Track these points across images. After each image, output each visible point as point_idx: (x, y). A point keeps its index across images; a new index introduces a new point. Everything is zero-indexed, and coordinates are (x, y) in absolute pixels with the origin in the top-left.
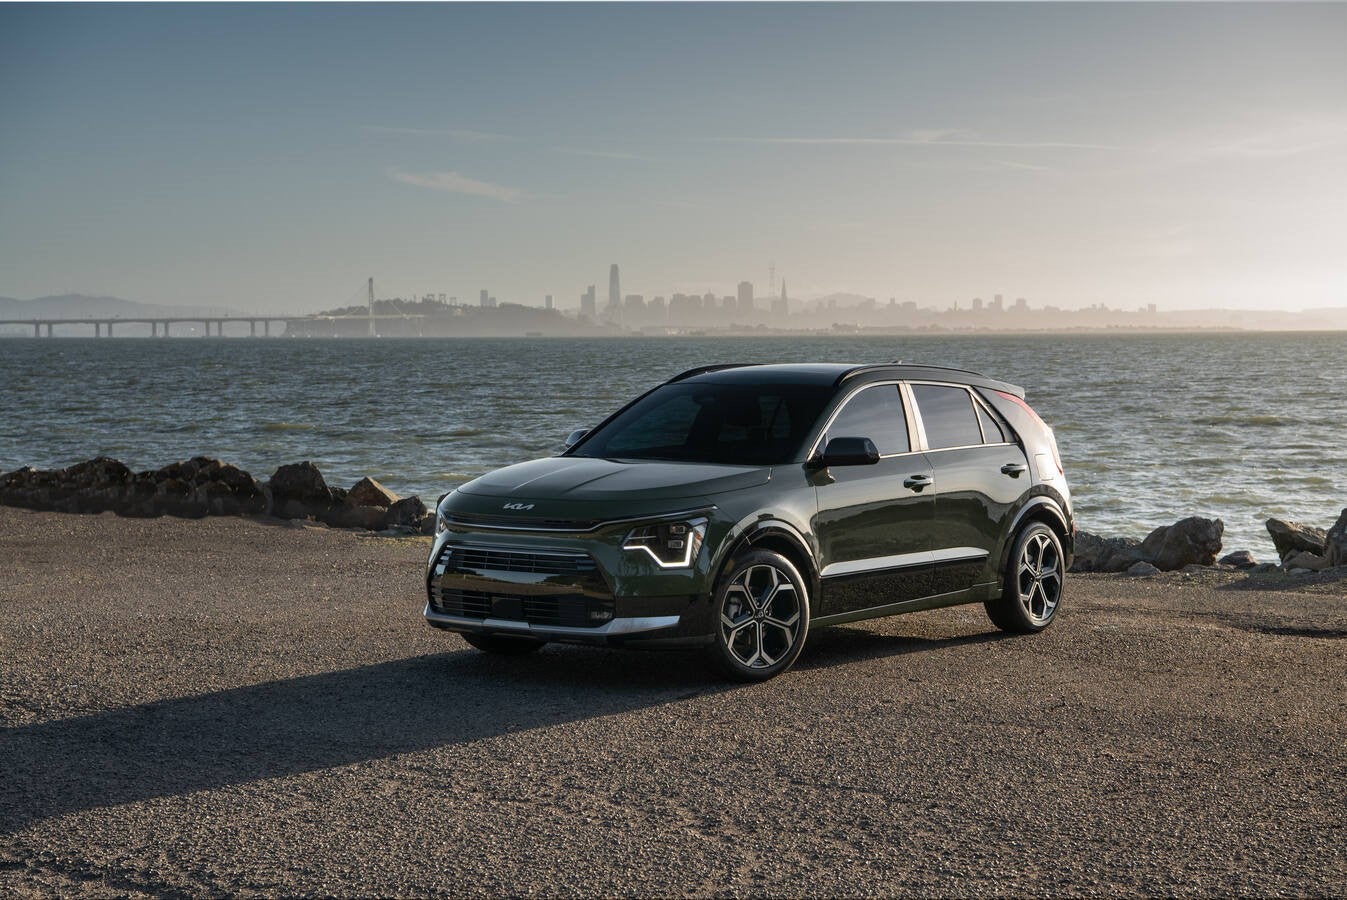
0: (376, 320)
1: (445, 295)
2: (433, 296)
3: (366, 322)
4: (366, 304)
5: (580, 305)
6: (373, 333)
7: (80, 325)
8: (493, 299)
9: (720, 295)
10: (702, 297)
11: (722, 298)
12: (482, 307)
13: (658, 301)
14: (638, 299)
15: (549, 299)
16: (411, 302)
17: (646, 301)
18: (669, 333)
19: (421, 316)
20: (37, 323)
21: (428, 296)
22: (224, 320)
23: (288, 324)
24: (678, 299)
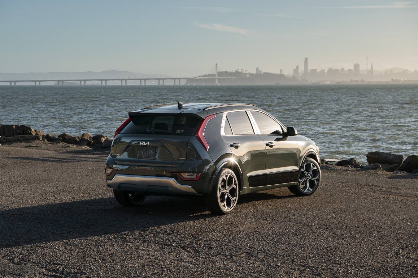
0: (218, 78)
1: (243, 69)
2: (239, 70)
3: (215, 79)
4: (215, 73)
5: (293, 73)
6: (217, 83)
7: (116, 81)
8: (261, 71)
9: (346, 69)
10: (340, 69)
11: (348, 70)
12: (257, 73)
13: (323, 71)
14: (315, 70)
15: (281, 71)
16: (231, 72)
17: (318, 71)
18: (327, 83)
19: (234, 77)
20: (102, 80)
21: (237, 70)
22: (165, 79)
23: (187, 80)
24: (330, 70)
